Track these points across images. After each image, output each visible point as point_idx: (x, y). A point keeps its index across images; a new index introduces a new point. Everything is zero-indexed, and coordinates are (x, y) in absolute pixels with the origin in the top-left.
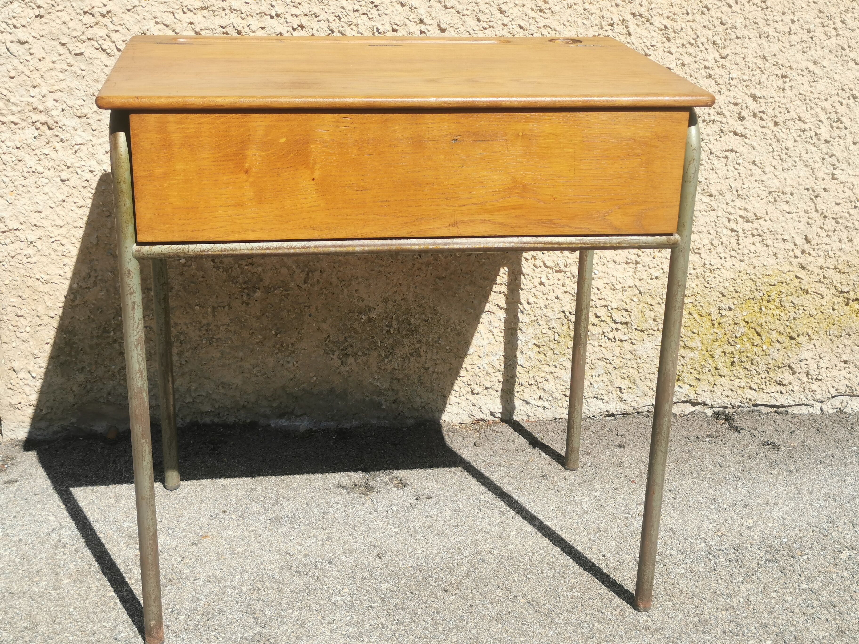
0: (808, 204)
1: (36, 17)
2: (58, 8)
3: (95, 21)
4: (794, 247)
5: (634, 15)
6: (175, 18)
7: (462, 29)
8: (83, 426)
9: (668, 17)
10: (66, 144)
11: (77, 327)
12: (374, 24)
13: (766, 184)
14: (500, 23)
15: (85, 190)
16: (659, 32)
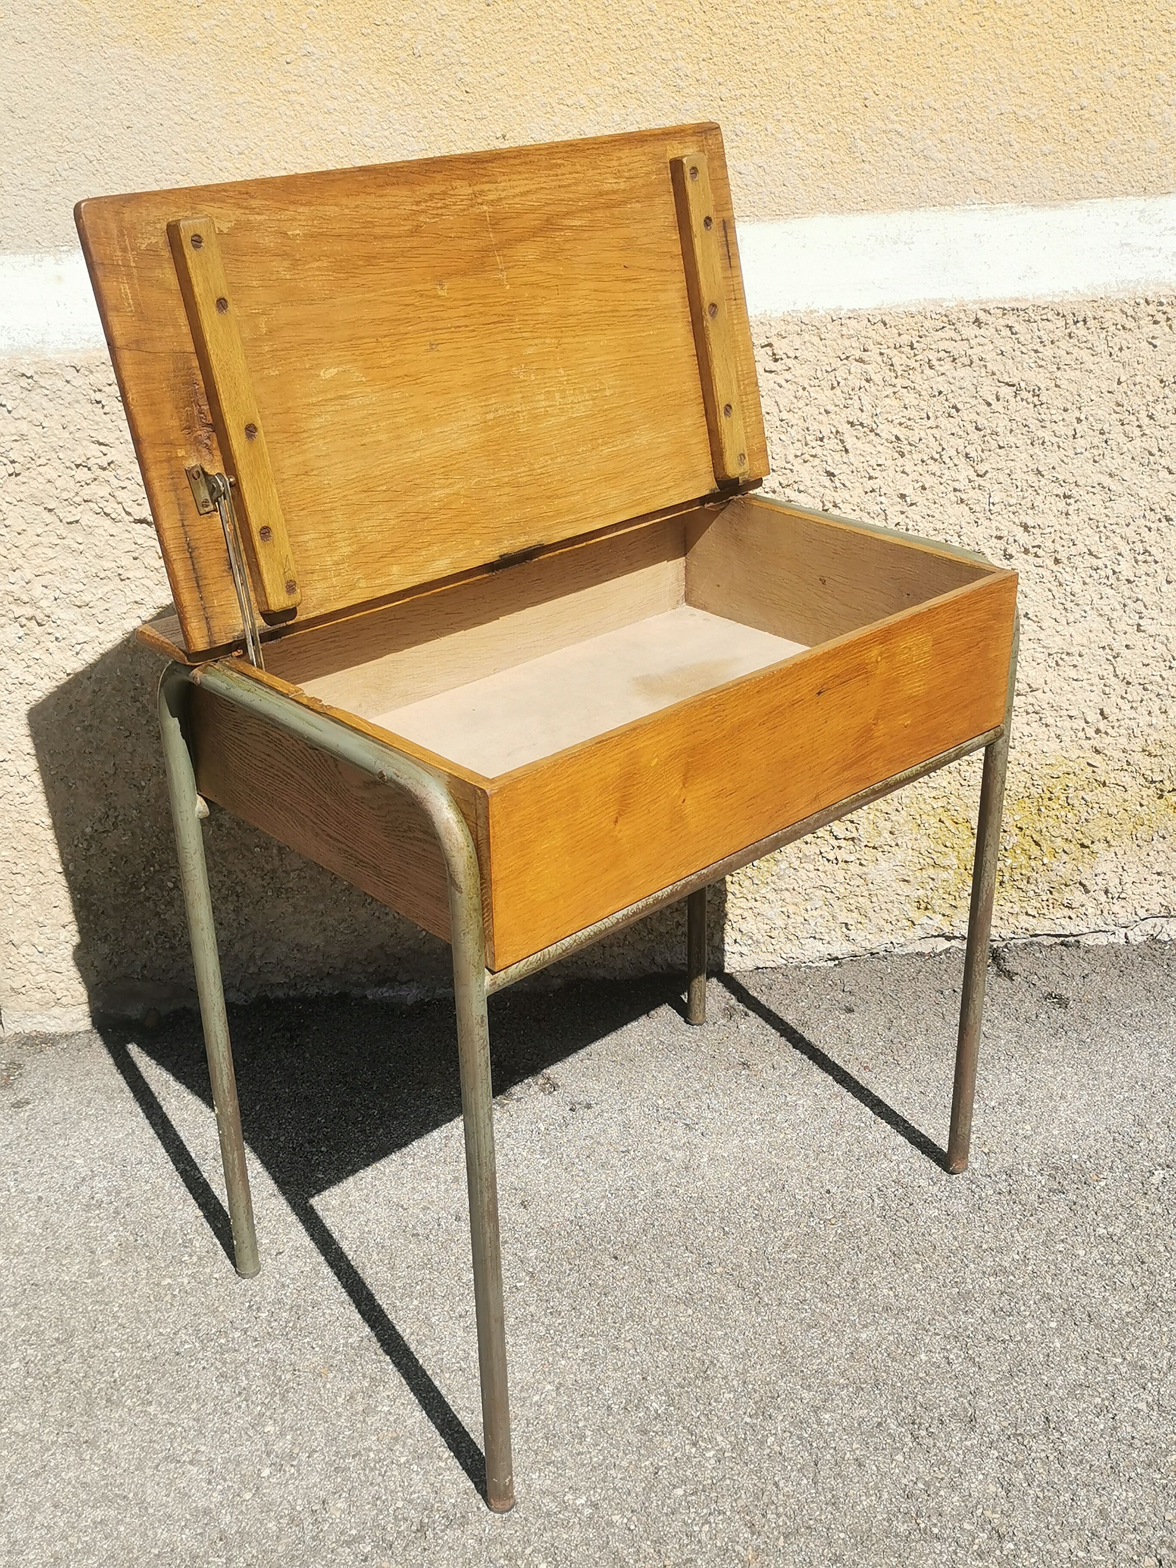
0: (1104, 666)
1: (10, 475)
2: (39, 462)
3: (93, 476)
4: (1085, 725)
5: (852, 424)
8: (112, 1011)
9: (901, 424)
11: (95, 883)
16: (889, 445)
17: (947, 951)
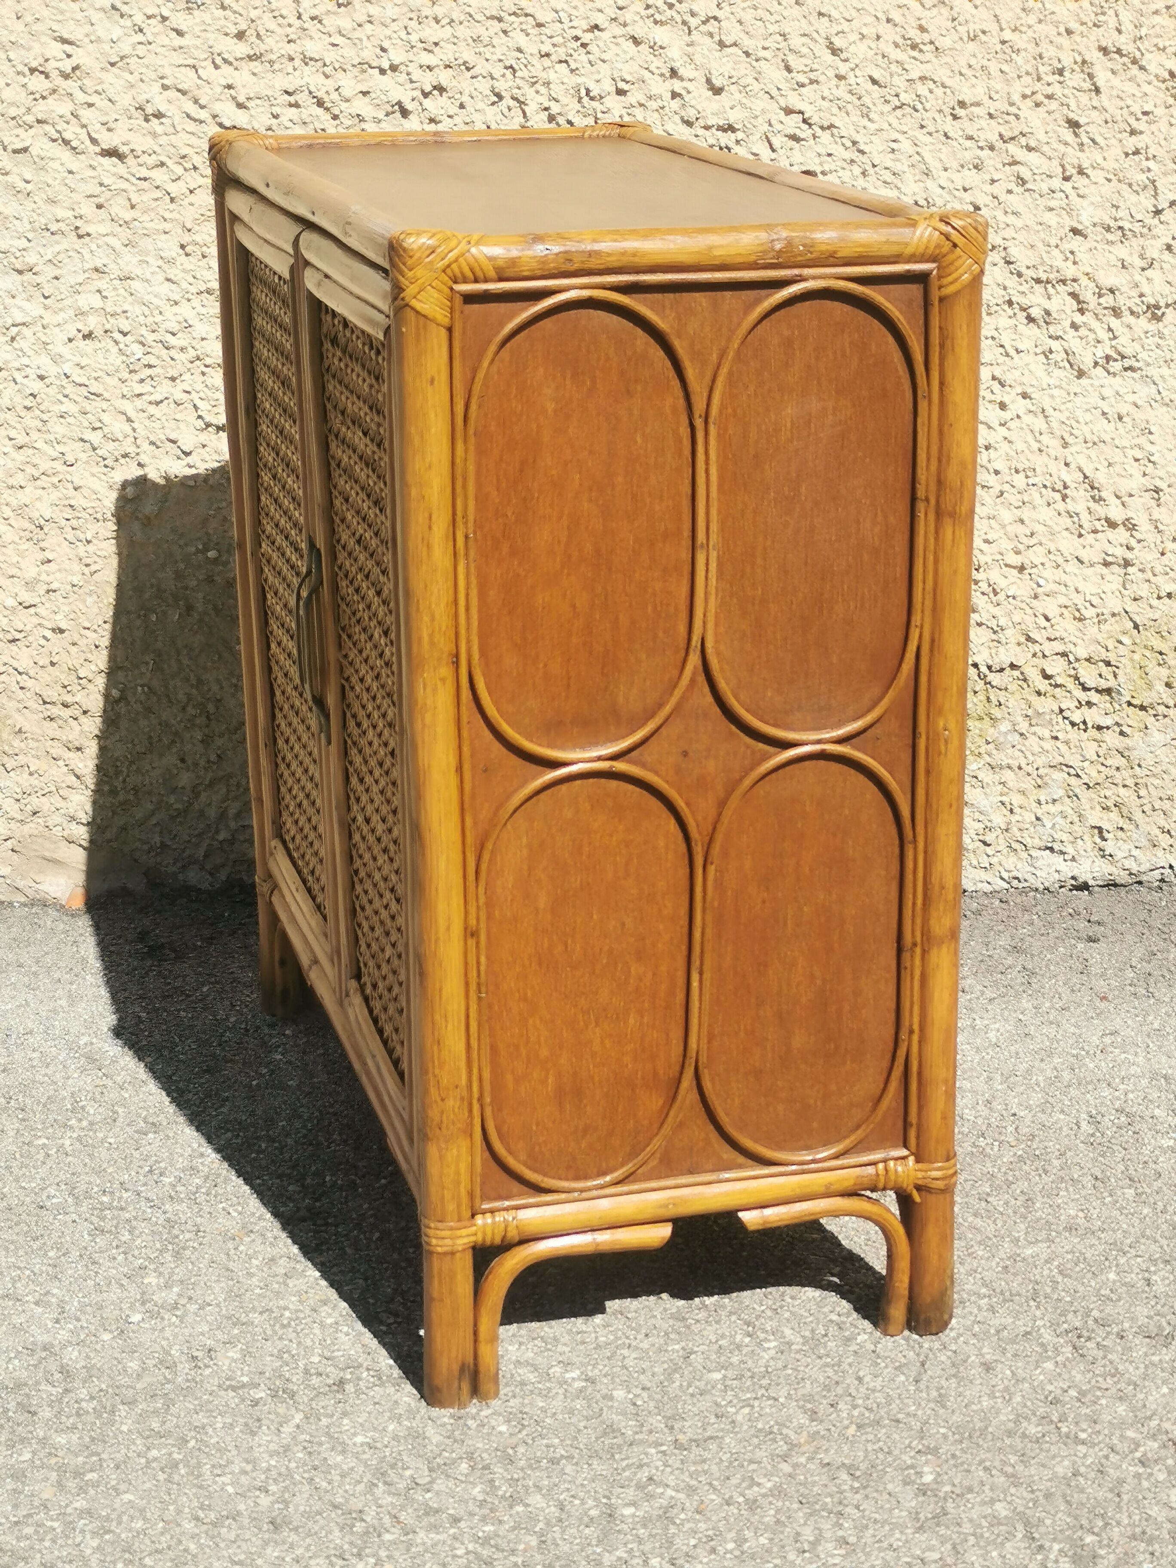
3: (51, 86)
5: (1104, 50)
6: (199, 77)
7: (756, 86)
8: (23, 883)
12: (580, 80)
14: (831, 73)
16: (1159, 84)
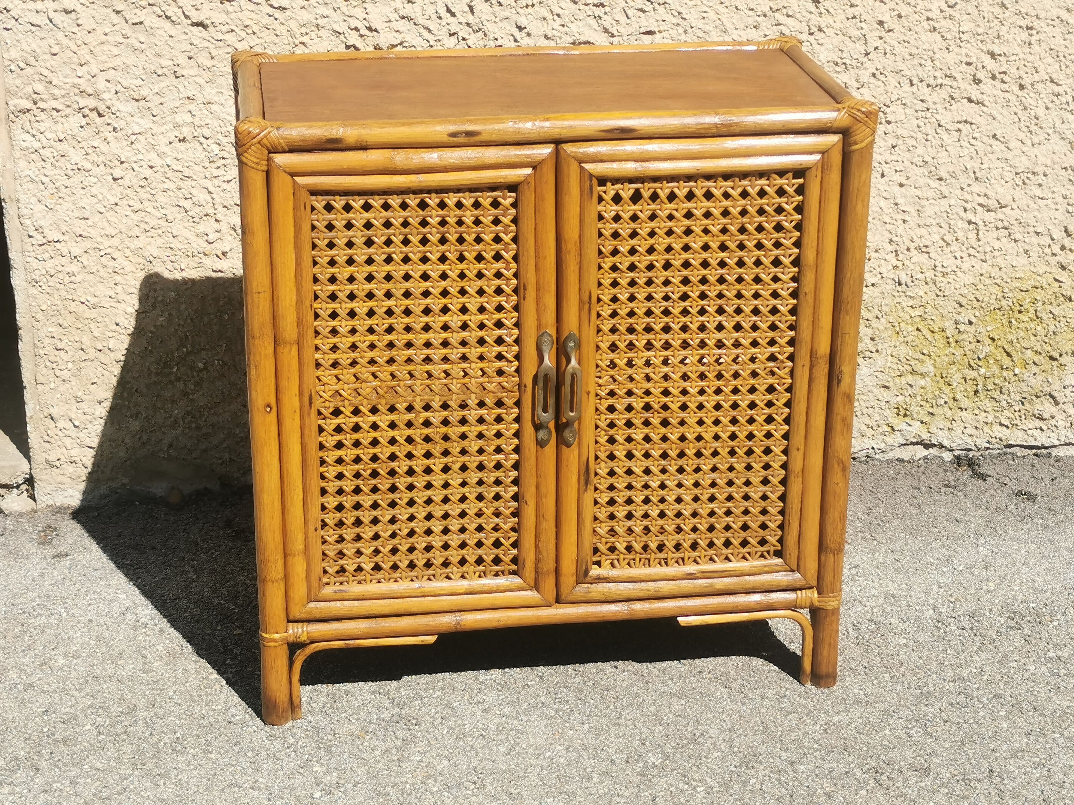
0: (1067, 187)
4: (1051, 242)
8: (138, 488)
10: (119, 134)
11: (131, 361)
13: (1011, 163)
15: (143, 190)
17: (925, 458)
